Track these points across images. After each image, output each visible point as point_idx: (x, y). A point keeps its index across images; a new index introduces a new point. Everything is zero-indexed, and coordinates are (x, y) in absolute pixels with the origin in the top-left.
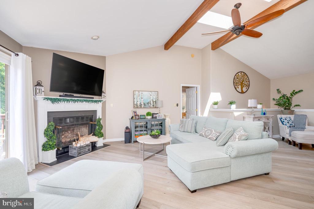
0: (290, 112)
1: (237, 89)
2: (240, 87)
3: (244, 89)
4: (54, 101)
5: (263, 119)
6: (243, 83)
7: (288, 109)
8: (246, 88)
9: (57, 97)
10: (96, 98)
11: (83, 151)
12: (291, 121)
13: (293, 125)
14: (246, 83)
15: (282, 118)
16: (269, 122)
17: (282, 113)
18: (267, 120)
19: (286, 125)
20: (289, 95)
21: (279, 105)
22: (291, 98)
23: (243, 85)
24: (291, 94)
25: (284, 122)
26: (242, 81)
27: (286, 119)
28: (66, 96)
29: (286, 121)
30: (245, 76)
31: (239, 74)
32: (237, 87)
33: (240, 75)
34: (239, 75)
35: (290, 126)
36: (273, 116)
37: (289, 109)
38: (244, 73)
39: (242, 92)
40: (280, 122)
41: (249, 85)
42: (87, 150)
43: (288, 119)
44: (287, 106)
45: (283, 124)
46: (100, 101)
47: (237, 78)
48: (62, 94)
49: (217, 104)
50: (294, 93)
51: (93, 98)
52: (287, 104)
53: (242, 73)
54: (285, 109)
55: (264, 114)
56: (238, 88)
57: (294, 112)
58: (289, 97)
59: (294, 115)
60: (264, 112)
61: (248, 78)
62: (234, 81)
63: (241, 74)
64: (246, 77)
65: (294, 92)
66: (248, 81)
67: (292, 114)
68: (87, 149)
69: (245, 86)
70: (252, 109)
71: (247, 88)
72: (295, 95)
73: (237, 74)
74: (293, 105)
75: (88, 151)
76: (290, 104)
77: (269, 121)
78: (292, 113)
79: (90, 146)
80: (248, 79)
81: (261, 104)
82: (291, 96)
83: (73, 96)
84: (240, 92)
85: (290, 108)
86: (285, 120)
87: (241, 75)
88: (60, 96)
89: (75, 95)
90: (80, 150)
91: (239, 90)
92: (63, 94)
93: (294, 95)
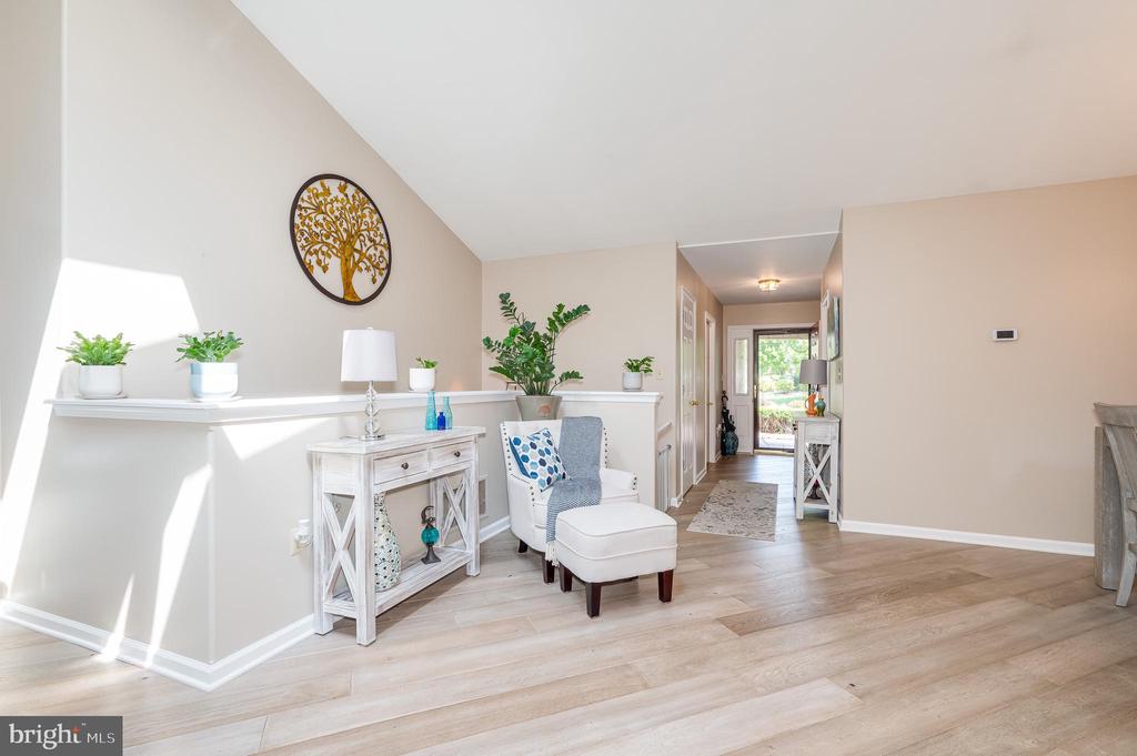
0: (547, 407)
1: (317, 273)
2: (335, 263)
3: (363, 284)
5: (430, 459)
6: (357, 246)
7: (540, 394)
8: (374, 281)
12: (553, 454)
13: (561, 471)
14: (372, 251)
15: (517, 441)
16: (463, 471)
17: (520, 412)
18: (453, 459)
19: (534, 475)
20: (542, 328)
21: (507, 370)
22: (550, 340)
23: (357, 256)
24: (551, 322)
25: (526, 459)
26: (350, 236)
27: (533, 446)
29: (534, 456)
30: (366, 212)
31: (333, 185)
32: (319, 262)
33: (335, 192)
34: (327, 192)
35: (549, 480)
36: (483, 430)
37: (543, 392)
38: (359, 188)
39: (350, 300)
40: (513, 460)
41: (389, 266)
43: (542, 444)
44: (537, 379)
45: (524, 471)
47: (318, 209)
49: (116, 360)
50: (562, 318)
52: (537, 369)
53: (351, 190)
54: (531, 392)
55: (442, 423)
56: (325, 269)
57: (562, 404)
58: (545, 335)
59: (559, 422)
60: (438, 415)
61: (380, 226)
62: (297, 220)
63: (342, 189)
64: (369, 218)
65: (561, 316)
66: (384, 241)
67: (555, 419)
69: (368, 269)
70: (362, 397)
71: (380, 280)
72: (563, 325)
73: (317, 185)
74: (557, 373)
76: (548, 368)
77: (462, 467)
78: (552, 410)
80: (382, 231)
81: (429, 365)
82: (549, 334)
84: (339, 293)
85: (546, 388)
86: (531, 450)
87: (341, 196)
91: (333, 280)
93: (559, 328)
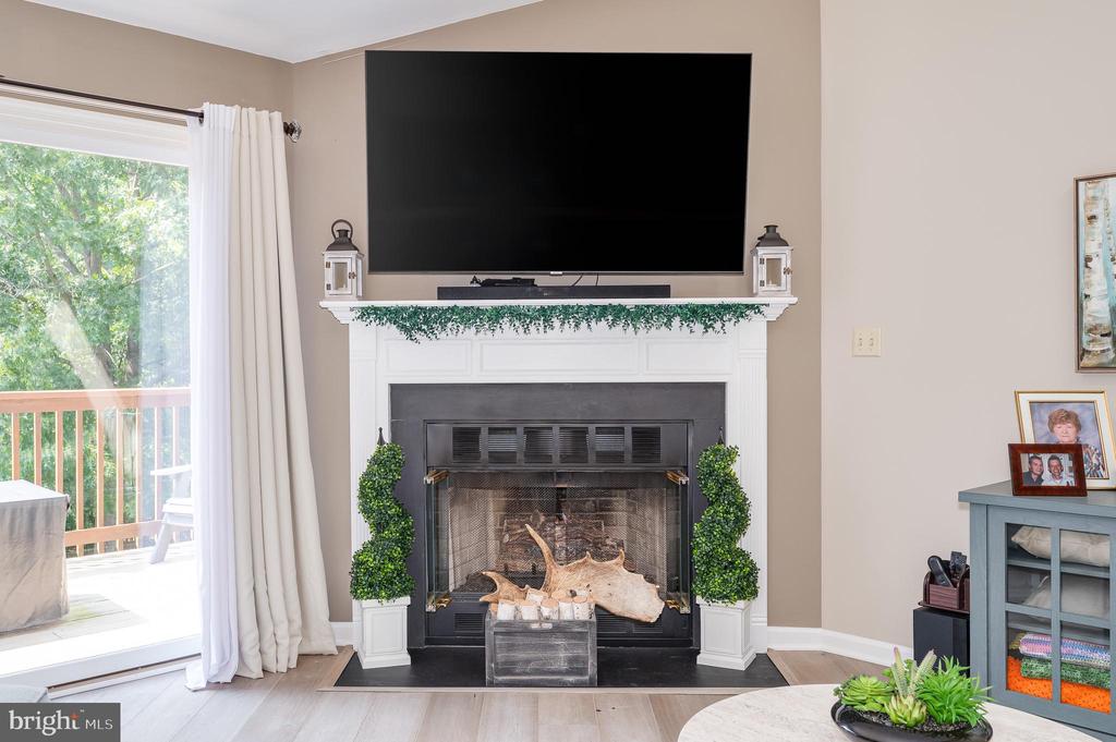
4: (413, 322)
9: (415, 303)
10: (690, 288)
11: (528, 662)
28: (488, 288)
42: (564, 666)
46: (739, 312)
48: (463, 280)
51: (664, 291)
68: (562, 654)
75: (568, 673)
79: (582, 636)
83: (528, 289)
88: (444, 293)
89: (542, 279)
90: (511, 647)
92: (475, 279)
